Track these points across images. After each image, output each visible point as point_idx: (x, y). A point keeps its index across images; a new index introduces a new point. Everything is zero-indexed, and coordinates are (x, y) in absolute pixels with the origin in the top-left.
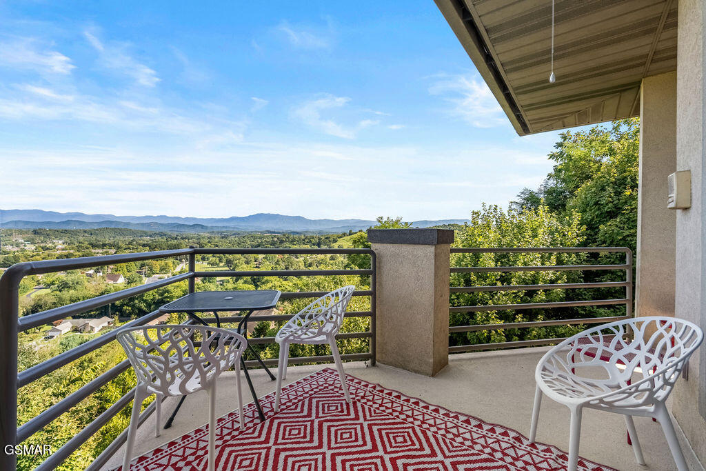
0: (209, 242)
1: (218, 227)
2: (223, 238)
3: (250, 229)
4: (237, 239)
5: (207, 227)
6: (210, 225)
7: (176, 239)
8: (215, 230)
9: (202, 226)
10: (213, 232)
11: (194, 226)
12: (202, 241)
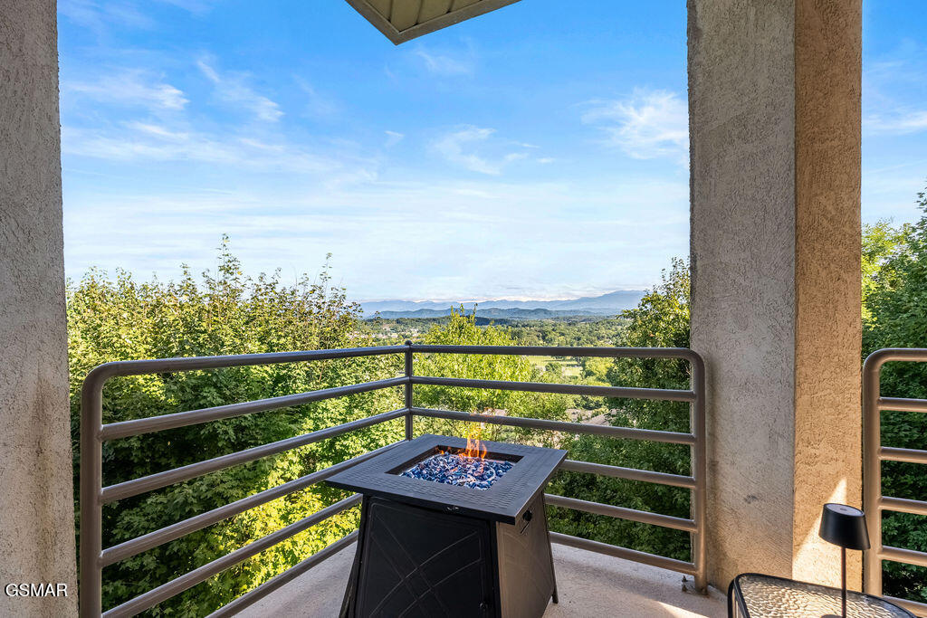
0: (553, 330)
1: (564, 312)
2: (570, 324)
3: (607, 313)
4: (588, 325)
5: (550, 312)
6: (554, 309)
7: (517, 326)
8: (562, 315)
9: (545, 311)
10: (558, 318)
11: (536, 311)
12: (545, 328)
